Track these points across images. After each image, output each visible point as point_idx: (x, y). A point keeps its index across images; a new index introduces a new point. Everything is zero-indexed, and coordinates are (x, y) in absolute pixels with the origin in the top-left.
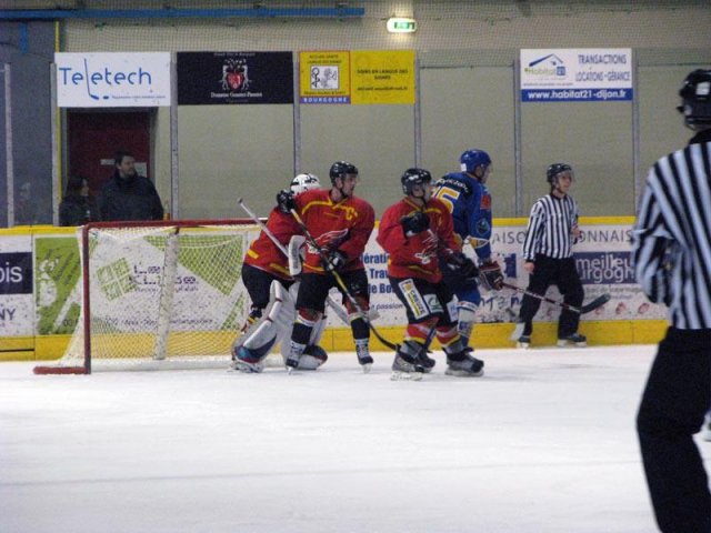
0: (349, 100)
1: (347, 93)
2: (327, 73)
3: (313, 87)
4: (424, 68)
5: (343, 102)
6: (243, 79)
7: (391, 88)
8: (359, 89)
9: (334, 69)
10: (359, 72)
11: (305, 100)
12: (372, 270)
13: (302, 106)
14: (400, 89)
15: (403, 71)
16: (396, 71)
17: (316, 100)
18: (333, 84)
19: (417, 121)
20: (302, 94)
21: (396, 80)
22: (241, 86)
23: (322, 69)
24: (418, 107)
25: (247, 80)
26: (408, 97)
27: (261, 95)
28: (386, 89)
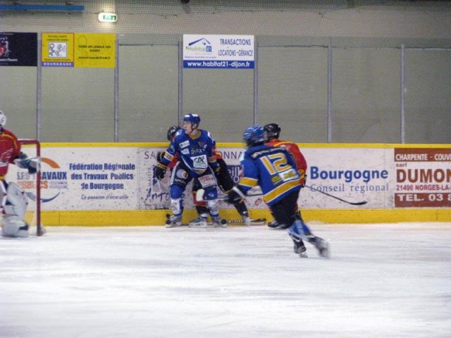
0: (73, 65)
1: (72, 61)
2: (59, 47)
3: (50, 56)
4: (121, 45)
5: (69, 66)
6: (5, 50)
7: (100, 58)
8: (80, 58)
9: (64, 44)
10: (80, 46)
11: (45, 64)
12: (85, 174)
13: (43, 68)
14: (106, 58)
15: (108, 47)
16: (103, 47)
17: (51, 64)
18: (63, 54)
19: (116, 79)
20: (43, 60)
21: (104, 53)
22: (4, 54)
23: (56, 44)
24: (117, 69)
25: (8, 50)
26: (111, 64)
27: (16, 60)
28: (97, 58)
